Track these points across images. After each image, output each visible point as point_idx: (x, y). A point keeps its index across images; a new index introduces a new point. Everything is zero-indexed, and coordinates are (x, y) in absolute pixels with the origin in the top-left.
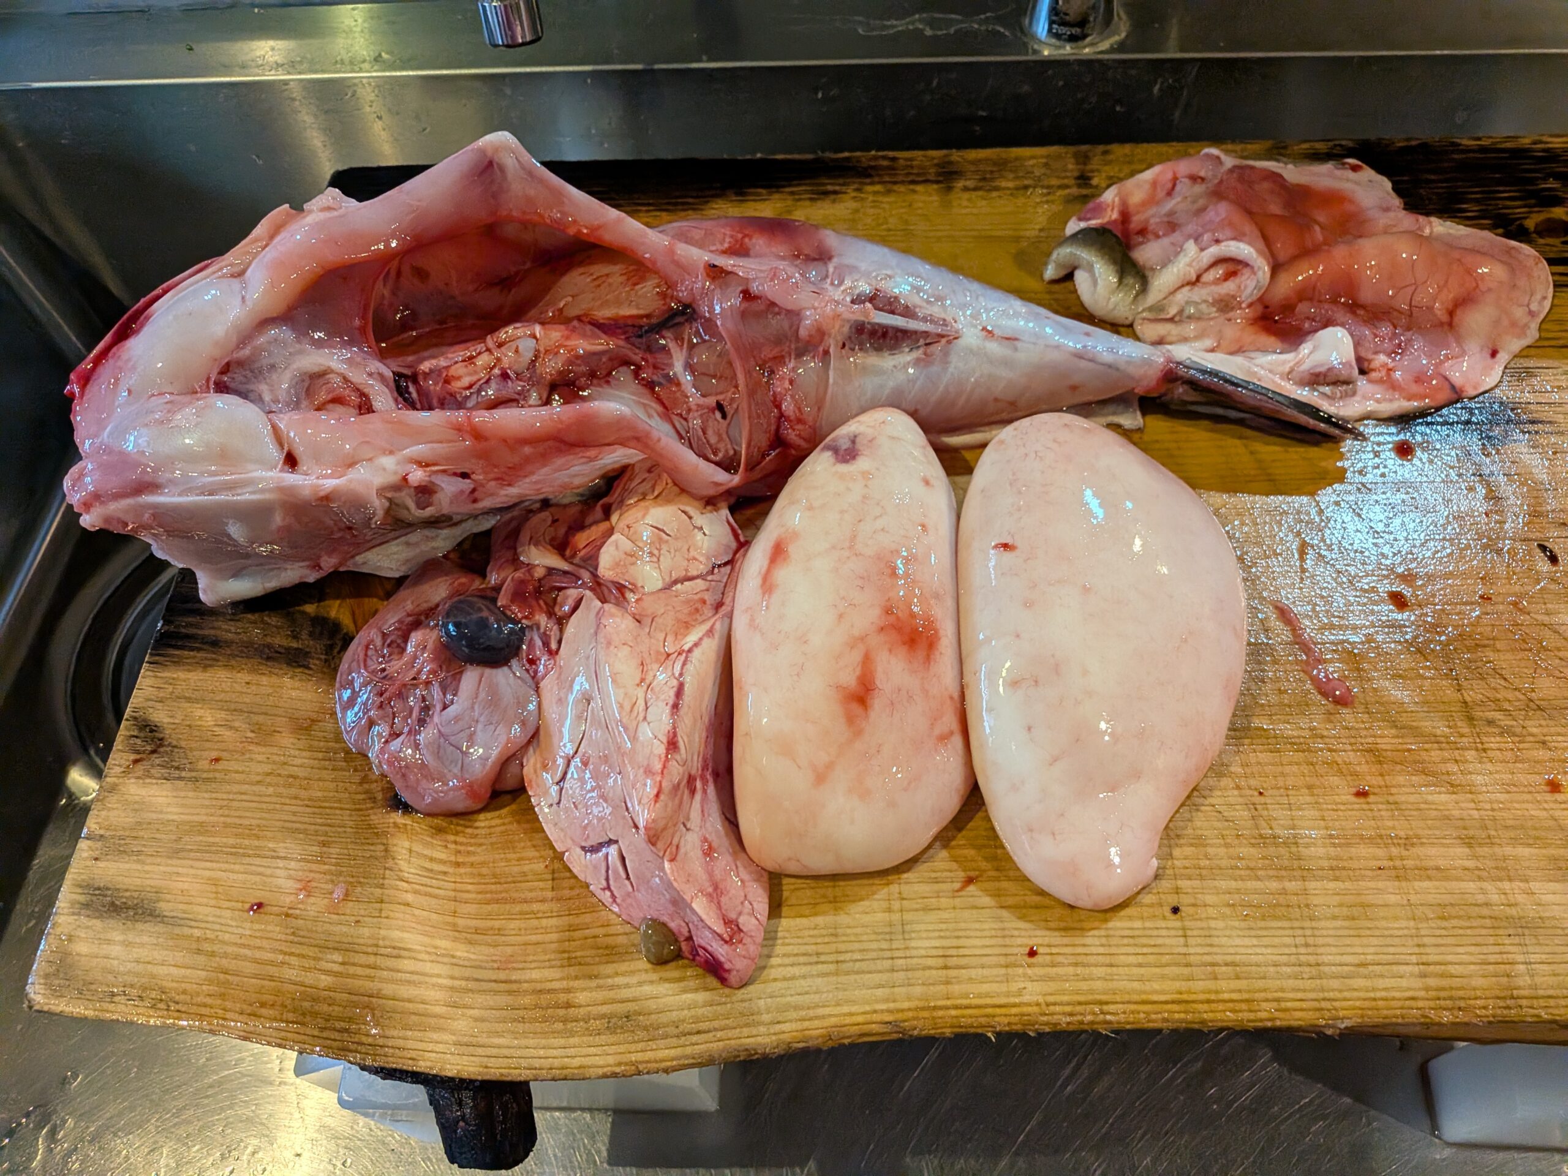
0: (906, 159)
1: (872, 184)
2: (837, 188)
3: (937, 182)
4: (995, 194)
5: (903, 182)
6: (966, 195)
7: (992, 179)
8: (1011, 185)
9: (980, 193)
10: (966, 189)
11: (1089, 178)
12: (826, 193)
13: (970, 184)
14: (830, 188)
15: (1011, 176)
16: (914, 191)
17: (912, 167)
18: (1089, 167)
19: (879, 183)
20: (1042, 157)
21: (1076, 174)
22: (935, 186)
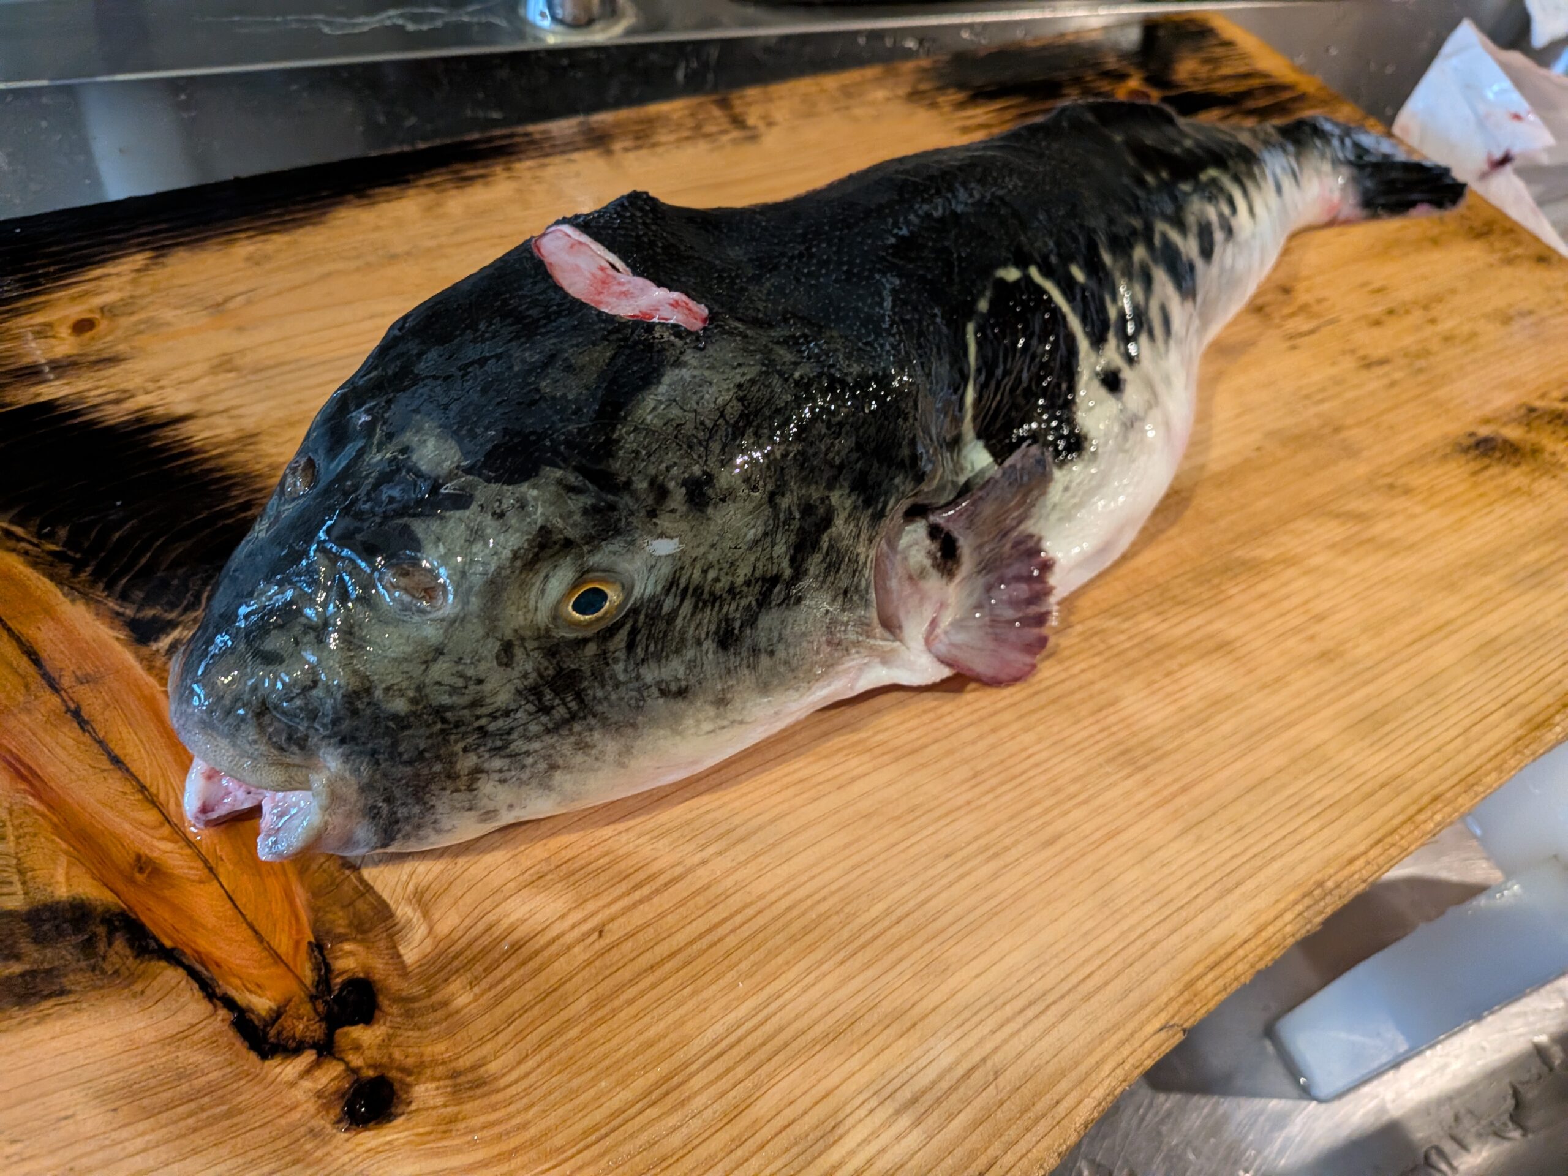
0: (541, 132)
1: (519, 161)
2: (481, 171)
3: (592, 147)
4: (660, 150)
5: (553, 154)
6: (631, 156)
7: (648, 137)
8: (670, 139)
9: (644, 151)
10: (626, 150)
11: (743, 121)
12: (471, 179)
13: (627, 144)
14: (472, 173)
15: (664, 131)
16: (571, 160)
17: (552, 138)
18: (735, 111)
19: (527, 158)
21: (728, 119)
22: (591, 152)
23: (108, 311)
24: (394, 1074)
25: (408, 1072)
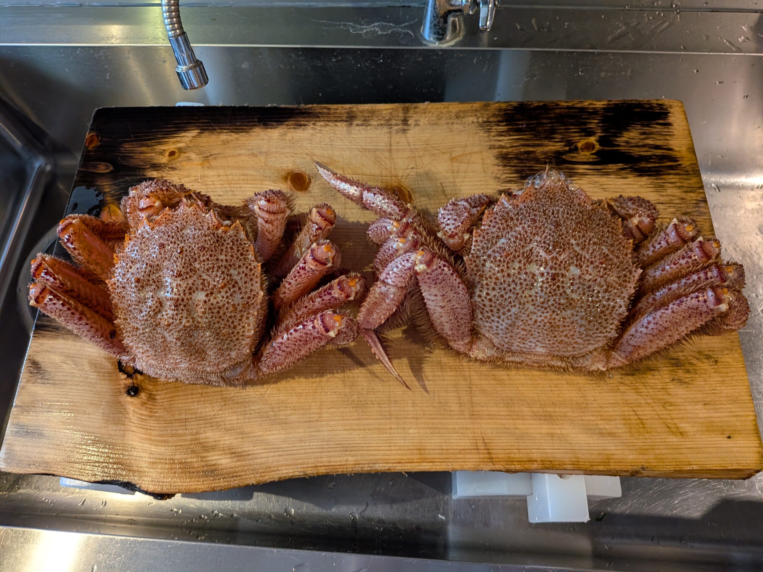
0: (335, 109)
1: (320, 121)
2: (306, 123)
3: (346, 121)
4: (369, 128)
5: (332, 121)
6: (357, 128)
7: (369, 120)
8: (376, 123)
9: (363, 127)
10: (358, 125)
11: (408, 121)
12: (300, 125)
13: (359, 122)
14: (302, 123)
15: (376, 119)
16: (336, 125)
17: (336, 113)
18: (408, 115)
19: (323, 121)
20: (390, 109)
21: (403, 118)
22: (345, 123)
23: (180, 150)
24: (140, 388)
25: (142, 388)
